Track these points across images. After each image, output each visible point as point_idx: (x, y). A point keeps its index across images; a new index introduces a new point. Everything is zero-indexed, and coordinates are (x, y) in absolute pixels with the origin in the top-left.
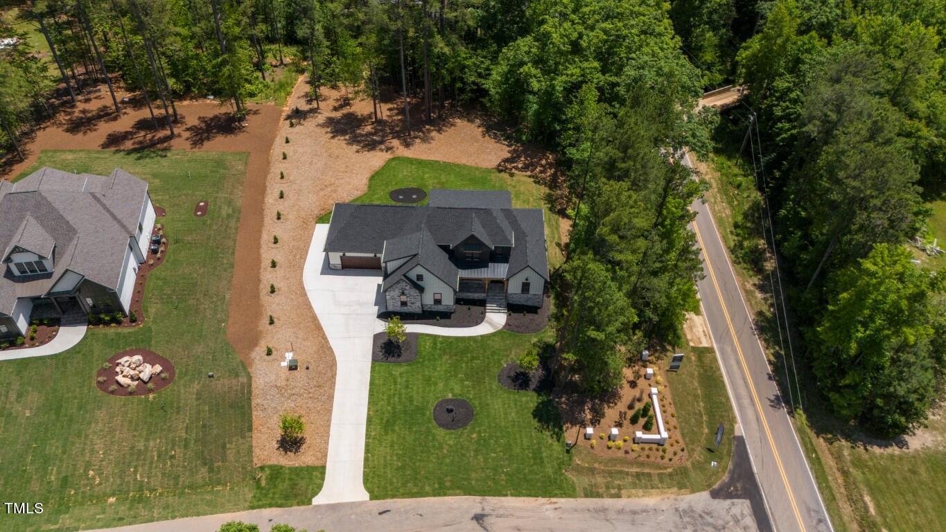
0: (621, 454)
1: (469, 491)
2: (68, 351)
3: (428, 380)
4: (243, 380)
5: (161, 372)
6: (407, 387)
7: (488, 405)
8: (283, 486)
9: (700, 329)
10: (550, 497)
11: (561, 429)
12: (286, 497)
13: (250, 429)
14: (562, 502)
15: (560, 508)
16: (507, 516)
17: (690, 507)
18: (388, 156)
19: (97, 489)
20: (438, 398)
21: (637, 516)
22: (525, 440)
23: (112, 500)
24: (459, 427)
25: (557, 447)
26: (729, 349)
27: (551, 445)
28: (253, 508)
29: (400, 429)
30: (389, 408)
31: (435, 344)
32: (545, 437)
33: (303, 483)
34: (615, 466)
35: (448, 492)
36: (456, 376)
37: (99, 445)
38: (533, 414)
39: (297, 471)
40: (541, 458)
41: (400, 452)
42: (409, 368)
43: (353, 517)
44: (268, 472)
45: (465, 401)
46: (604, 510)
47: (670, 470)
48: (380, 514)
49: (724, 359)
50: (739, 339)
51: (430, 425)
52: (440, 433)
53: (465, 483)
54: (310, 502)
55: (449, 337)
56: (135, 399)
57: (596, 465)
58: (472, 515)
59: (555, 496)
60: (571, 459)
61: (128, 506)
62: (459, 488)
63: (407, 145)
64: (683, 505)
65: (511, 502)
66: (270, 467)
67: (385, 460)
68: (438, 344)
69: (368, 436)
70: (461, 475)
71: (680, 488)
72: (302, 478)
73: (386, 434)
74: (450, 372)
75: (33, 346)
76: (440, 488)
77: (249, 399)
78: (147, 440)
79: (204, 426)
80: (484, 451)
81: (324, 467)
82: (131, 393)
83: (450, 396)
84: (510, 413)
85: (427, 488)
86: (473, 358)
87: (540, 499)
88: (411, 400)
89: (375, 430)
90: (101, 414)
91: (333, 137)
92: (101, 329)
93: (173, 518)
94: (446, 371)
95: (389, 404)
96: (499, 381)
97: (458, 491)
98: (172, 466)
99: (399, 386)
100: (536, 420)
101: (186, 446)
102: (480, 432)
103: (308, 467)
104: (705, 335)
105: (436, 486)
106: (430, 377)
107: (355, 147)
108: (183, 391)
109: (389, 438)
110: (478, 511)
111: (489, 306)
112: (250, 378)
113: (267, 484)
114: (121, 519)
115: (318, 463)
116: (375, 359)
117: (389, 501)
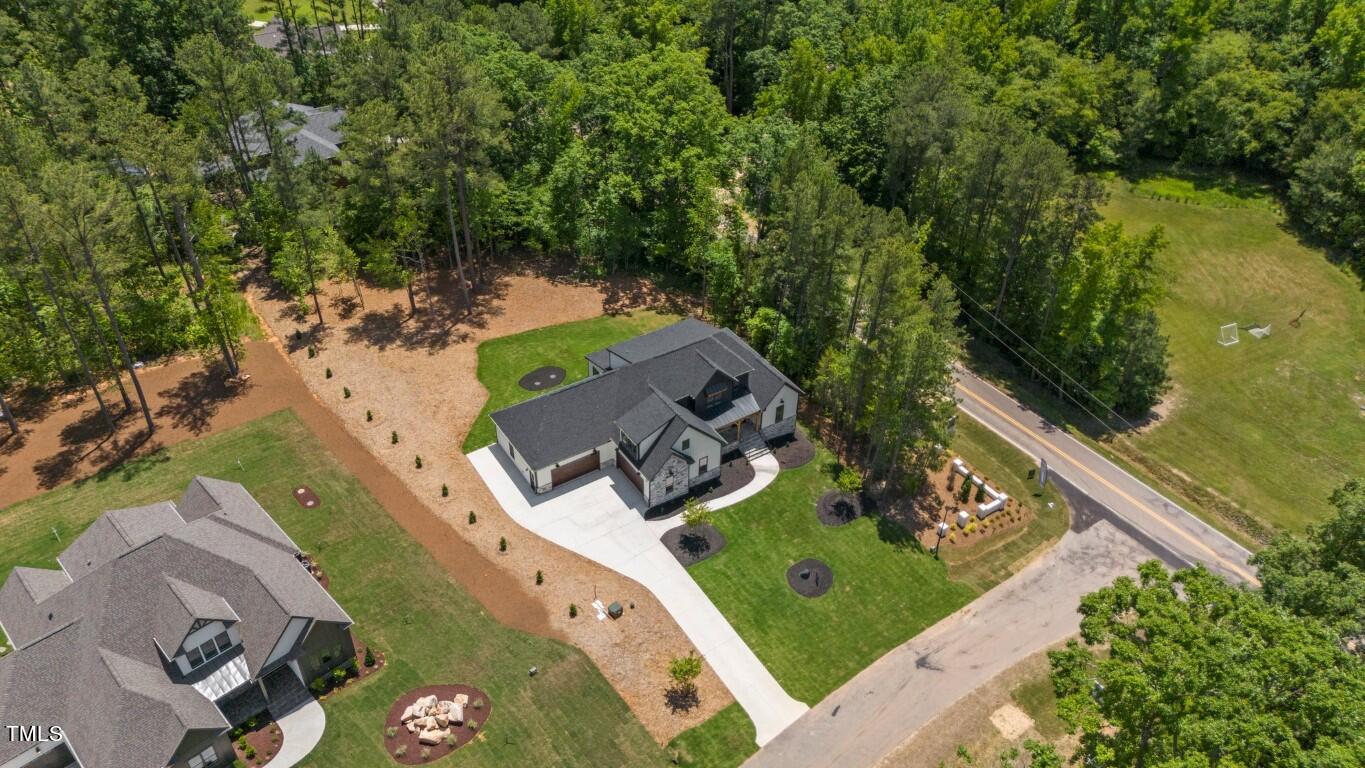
0: (979, 536)
1: (890, 644)
2: (322, 742)
3: (756, 556)
4: (574, 657)
5: (473, 699)
6: (744, 575)
8: (715, 747)
10: (960, 607)
11: (915, 540)
12: (730, 756)
13: (626, 708)
15: (977, 613)
17: (1070, 550)
18: (470, 345)
20: (782, 570)
21: (1041, 583)
22: (894, 567)
24: (827, 588)
25: (924, 558)
27: (919, 559)
29: (775, 621)
30: (746, 606)
31: (731, 517)
32: (908, 555)
33: (730, 733)
34: (982, 550)
35: (875, 655)
36: (780, 539)
38: (880, 538)
39: (712, 724)
40: (922, 577)
41: (795, 644)
42: (727, 554)
43: (812, 733)
44: (683, 744)
45: (810, 559)
46: (1010, 594)
47: (1025, 529)
48: (834, 714)
51: (799, 602)
52: (815, 603)
53: (880, 639)
54: (757, 748)
55: (739, 503)
56: (464, 750)
57: (968, 558)
58: (915, 664)
59: (963, 605)
60: (944, 565)
62: (878, 647)
63: (481, 325)
64: (1064, 553)
65: (933, 633)
66: (681, 736)
68: (734, 516)
69: (751, 646)
71: (1048, 540)
72: (726, 728)
73: (766, 633)
74: (771, 539)
76: (863, 657)
77: (600, 675)
79: (573, 735)
80: (869, 599)
81: (736, 704)
82: (452, 747)
83: (792, 562)
84: (861, 549)
86: (781, 513)
87: (953, 615)
88: (758, 586)
91: (382, 349)
94: (766, 539)
95: (741, 602)
96: (824, 523)
99: (735, 579)
100: (888, 542)
102: (849, 582)
103: (721, 712)
106: (756, 553)
107: (422, 350)
108: (513, 709)
109: (772, 636)
110: (917, 658)
111: (747, 454)
112: (579, 651)
113: (694, 756)
115: (727, 703)
117: (829, 698)
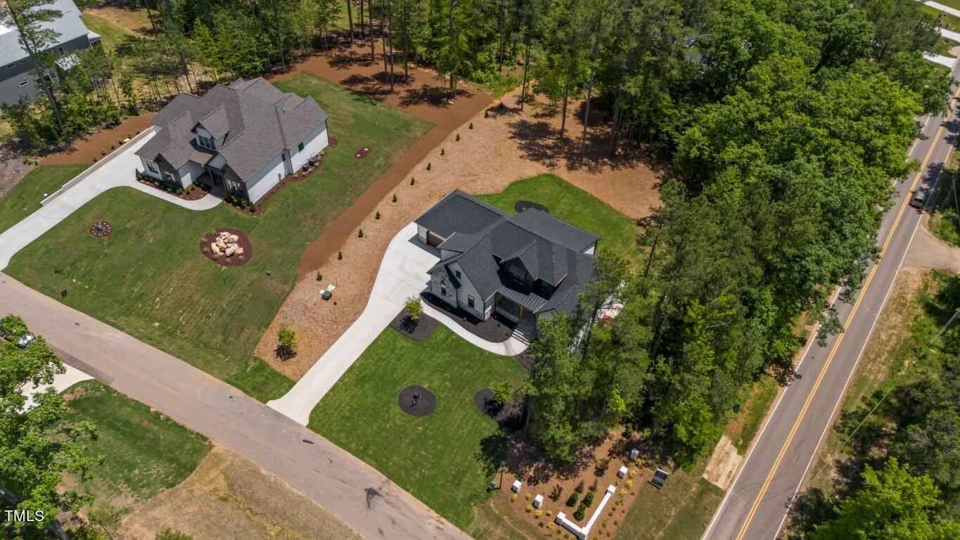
0: (535, 523)
1: (382, 468)
2: (199, 212)
3: (418, 363)
4: (287, 288)
5: (241, 254)
6: (399, 360)
7: (450, 411)
8: (259, 379)
9: (729, 468)
10: (442, 516)
11: (497, 468)
12: (254, 389)
13: (267, 326)
14: (449, 527)
15: (442, 529)
16: (394, 506)
18: (545, 170)
19: (154, 312)
20: (414, 381)
22: (458, 457)
23: (157, 324)
24: (413, 414)
25: (482, 479)
26: (742, 503)
27: (478, 476)
28: (228, 382)
29: (369, 388)
30: (373, 368)
31: (447, 338)
32: (477, 465)
33: (272, 386)
34: (522, 529)
35: (366, 459)
36: (443, 373)
37: (174, 284)
38: (482, 440)
39: (275, 374)
40: (461, 481)
41: (355, 406)
42: (412, 345)
43: (284, 431)
44: (257, 363)
45: (434, 396)
48: (304, 441)
49: (727, 509)
50: (764, 501)
51: (393, 399)
52: (396, 409)
53: (384, 460)
54: (265, 402)
55: (462, 339)
56: (214, 265)
57: (506, 518)
58: (368, 487)
59: (447, 518)
60: (486, 499)
61: (162, 333)
62: (376, 461)
63: (571, 168)
65: (407, 498)
66: (261, 360)
67: (339, 405)
68: (449, 340)
69: (341, 379)
70: (385, 452)
72: (275, 382)
73: (356, 385)
74: (441, 367)
75: (185, 198)
76: (363, 451)
77: (281, 304)
78: (202, 297)
79: (240, 307)
80: (418, 445)
81: (294, 383)
82: (215, 260)
83: (426, 386)
84: (464, 429)
85: (353, 445)
86: (468, 367)
87: (432, 511)
89: (350, 378)
90: (188, 264)
91: (511, 138)
92: (230, 207)
93: (178, 357)
94: (438, 364)
96: (475, 398)
97: (374, 463)
98: (204, 323)
99: (393, 355)
100: (481, 447)
101: (221, 315)
102: (427, 428)
103: (284, 376)
104: (729, 476)
105: (362, 448)
106: (422, 362)
107: (523, 153)
108: (244, 275)
109: (355, 390)
110: (376, 487)
111: (516, 332)
112: (292, 289)
113: (250, 371)
114: (150, 339)
115: (293, 378)
116: (391, 325)
117: (319, 436)
